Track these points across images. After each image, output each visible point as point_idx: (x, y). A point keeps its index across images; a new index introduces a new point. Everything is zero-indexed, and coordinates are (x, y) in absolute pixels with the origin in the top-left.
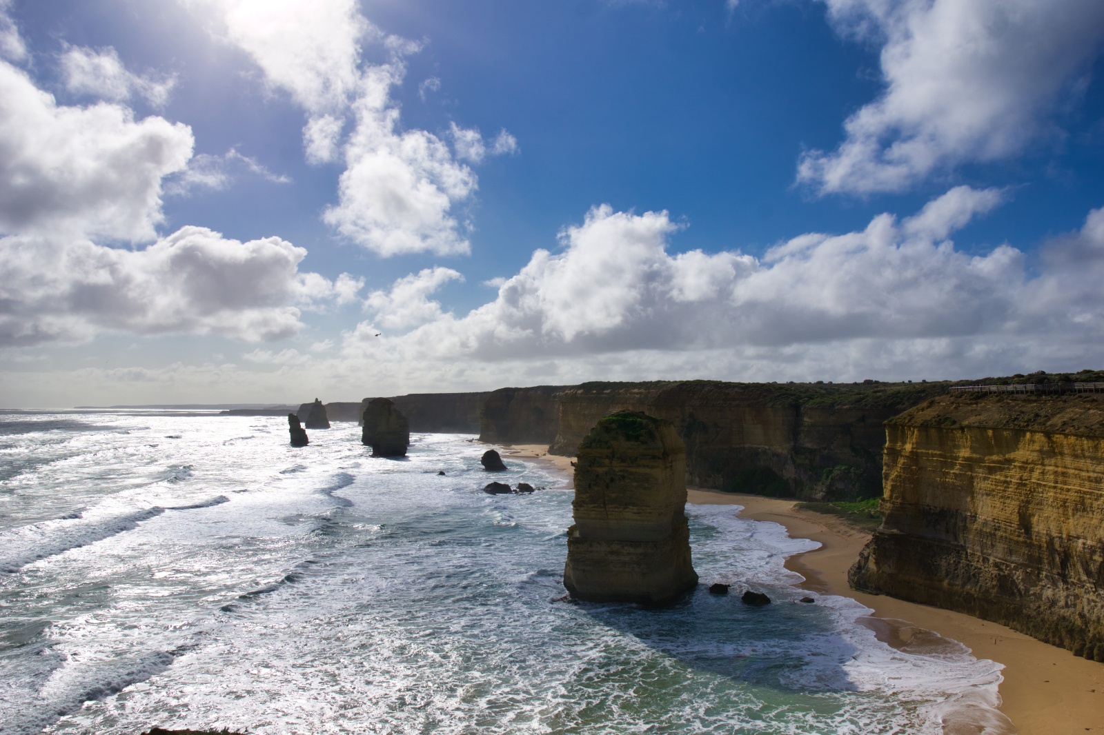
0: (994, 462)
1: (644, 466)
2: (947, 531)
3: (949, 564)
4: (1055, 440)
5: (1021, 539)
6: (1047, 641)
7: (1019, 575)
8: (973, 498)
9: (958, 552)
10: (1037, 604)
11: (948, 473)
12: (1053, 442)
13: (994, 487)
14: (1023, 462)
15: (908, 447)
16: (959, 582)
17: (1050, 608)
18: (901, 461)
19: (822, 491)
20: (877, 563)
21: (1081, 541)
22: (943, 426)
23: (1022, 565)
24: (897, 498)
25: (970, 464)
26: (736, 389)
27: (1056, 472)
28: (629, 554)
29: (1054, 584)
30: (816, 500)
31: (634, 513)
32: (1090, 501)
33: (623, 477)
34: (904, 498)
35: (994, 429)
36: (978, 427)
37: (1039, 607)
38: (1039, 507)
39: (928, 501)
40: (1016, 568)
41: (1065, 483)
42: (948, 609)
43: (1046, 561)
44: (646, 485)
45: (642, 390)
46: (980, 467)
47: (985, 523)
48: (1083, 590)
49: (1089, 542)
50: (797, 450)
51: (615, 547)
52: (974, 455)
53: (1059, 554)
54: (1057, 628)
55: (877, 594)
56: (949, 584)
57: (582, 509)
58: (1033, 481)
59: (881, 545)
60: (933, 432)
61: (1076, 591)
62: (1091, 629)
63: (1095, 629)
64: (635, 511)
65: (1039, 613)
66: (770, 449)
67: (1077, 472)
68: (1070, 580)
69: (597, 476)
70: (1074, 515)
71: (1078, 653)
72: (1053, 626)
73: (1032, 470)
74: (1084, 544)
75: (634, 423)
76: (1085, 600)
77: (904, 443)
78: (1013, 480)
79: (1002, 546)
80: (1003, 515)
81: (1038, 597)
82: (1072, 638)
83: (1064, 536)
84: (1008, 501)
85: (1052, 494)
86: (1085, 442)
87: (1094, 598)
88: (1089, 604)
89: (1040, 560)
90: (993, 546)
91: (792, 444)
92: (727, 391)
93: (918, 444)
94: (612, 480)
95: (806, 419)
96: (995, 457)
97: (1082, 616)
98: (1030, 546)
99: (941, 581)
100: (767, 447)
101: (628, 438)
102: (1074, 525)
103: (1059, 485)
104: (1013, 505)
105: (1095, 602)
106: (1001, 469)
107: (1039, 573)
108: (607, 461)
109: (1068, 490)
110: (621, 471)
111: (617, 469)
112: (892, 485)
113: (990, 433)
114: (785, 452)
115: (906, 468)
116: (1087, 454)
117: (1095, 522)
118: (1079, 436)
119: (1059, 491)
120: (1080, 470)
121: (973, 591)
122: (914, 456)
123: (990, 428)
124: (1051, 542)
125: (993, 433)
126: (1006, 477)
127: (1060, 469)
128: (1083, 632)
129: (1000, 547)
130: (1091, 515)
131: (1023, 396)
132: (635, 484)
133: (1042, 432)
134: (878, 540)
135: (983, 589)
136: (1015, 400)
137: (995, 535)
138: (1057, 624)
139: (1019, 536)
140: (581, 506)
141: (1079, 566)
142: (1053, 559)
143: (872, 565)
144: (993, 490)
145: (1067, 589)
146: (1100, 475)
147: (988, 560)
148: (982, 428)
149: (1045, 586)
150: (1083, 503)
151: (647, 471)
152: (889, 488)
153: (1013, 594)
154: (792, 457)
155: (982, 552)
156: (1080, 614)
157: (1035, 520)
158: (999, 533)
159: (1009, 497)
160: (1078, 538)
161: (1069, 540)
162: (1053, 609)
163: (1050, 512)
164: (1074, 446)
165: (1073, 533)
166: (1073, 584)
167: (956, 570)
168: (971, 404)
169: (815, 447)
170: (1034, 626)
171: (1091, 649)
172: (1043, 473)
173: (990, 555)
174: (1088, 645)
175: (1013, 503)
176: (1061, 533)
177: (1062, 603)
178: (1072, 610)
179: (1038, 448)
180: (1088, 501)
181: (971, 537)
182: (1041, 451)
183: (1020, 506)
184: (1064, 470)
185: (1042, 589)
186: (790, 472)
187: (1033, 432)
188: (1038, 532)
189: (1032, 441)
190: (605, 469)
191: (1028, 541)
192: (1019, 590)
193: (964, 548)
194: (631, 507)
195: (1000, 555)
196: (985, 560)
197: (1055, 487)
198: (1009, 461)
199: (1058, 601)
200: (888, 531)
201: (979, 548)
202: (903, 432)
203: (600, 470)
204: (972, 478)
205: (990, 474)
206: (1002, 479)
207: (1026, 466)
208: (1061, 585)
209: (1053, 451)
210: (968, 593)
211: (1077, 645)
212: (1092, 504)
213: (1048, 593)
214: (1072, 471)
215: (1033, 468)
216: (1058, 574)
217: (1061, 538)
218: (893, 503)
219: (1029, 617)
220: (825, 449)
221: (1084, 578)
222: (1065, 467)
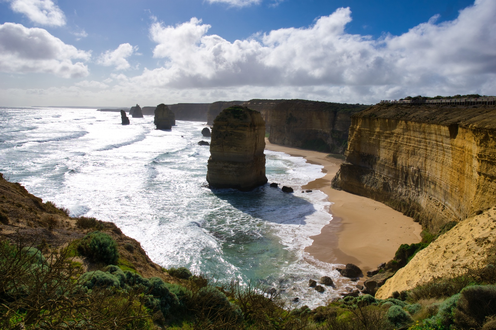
0: (387, 134)
1: (240, 130)
2: (369, 164)
3: (367, 178)
4: (408, 124)
5: (393, 167)
6: (396, 210)
7: (391, 182)
8: (379, 150)
9: (372, 173)
10: (396, 195)
11: (371, 138)
12: (407, 125)
13: (386, 145)
14: (397, 134)
15: (358, 127)
16: (370, 185)
17: (400, 196)
18: (355, 133)
19: (341, 150)
20: (341, 177)
21: (412, 168)
22: (371, 118)
23: (392, 178)
24: (352, 149)
25: (379, 135)
26: (311, 103)
27: (407, 138)
28: (232, 167)
29: (402, 186)
30: (339, 154)
31: (235, 150)
32: (417, 150)
33: (231, 134)
34: (354, 150)
35: (389, 119)
36: (383, 118)
37: (396, 196)
38: (400, 153)
39: (363, 151)
40: (390, 180)
41: (410, 143)
42: (364, 196)
43: (400, 176)
44: (241, 138)
45: (274, 103)
46: (383, 136)
47: (382, 161)
48: (411, 189)
49: (415, 168)
50: (333, 132)
51: (226, 164)
52: (381, 131)
53: (405, 174)
54: (400, 204)
55: (340, 190)
56: (366, 186)
57: (213, 147)
58: (400, 142)
59: (344, 170)
60: (367, 120)
61: (409, 189)
62: (411, 205)
63: (413, 204)
64: (235, 149)
65: (395, 198)
66: (322, 131)
67: (414, 138)
68: (407, 185)
69: (221, 133)
70: (411, 156)
71: (405, 214)
72: (399, 203)
73: (400, 137)
74: (413, 169)
75: (238, 111)
76: (411, 193)
77: (357, 125)
78: (393, 142)
79: (387, 170)
80: (388, 157)
81: (396, 191)
82: (404, 208)
83: (407, 166)
84: (390, 151)
85: (405, 148)
86: (417, 124)
87: (414, 192)
88: (412, 194)
89: (398, 176)
90: (384, 170)
91: (332, 128)
92: (307, 104)
93: (361, 126)
94: (226, 135)
95: (338, 118)
96: (388, 132)
97: (409, 199)
98: (396, 170)
99: (363, 185)
100: (321, 130)
101: (235, 117)
102: (410, 161)
103: (408, 144)
104: (392, 152)
105: (415, 193)
106: (390, 137)
107: (398, 182)
108: (225, 127)
109: (410, 146)
110: (231, 131)
111: (229, 131)
112: (350, 144)
113: (387, 120)
114: (329, 132)
115: (356, 136)
116: (417, 130)
117: (417, 159)
118: (415, 122)
119: (407, 146)
120: (415, 137)
121: (374, 189)
122: (360, 131)
123: (387, 119)
124: (402, 169)
125: (388, 121)
126: (391, 140)
127: (409, 137)
128: (408, 205)
129: (386, 170)
130: (416, 157)
131: (405, 106)
132: (236, 137)
133: (404, 120)
134: (343, 167)
135: (378, 188)
136: (402, 107)
137: (385, 165)
138: (400, 203)
139: (392, 166)
140: (213, 146)
141: (411, 178)
142: (403, 176)
143: (339, 178)
144: (386, 146)
145: (406, 188)
146: (421, 139)
147: (381, 176)
148: (384, 118)
149: (399, 187)
150: (414, 152)
151: (242, 132)
152: (349, 145)
153: (388, 190)
154: (331, 134)
155: (380, 173)
156: (409, 198)
157: (398, 159)
158: (386, 165)
159: (391, 149)
160: (411, 166)
161: (408, 167)
162: (400, 197)
163: (404, 156)
164: (414, 126)
165: (410, 164)
166: (409, 186)
167: (369, 180)
168: (386, 109)
169: (341, 130)
170: (393, 204)
171: (410, 212)
172: (403, 139)
173: (382, 174)
174: (409, 211)
175: (392, 151)
176: (406, 164)
177: (404, 194)
178: (407, 197)
179: (402, 127)
180: (416, 151)
181: (377, 166)
182: (403, 129)
183: (394, 153)
184: (410, 137)
185: (398, 188)
186: (330, 141)
187: (402, 120)
188: (399, 164)
189: (401, 125)
190: (224, 130)
191: (395, 168)
192: (390, 189)
193: (374, 171)
194: (234, 147)
195: (385, 174)
196: (380, 176)
197: (406, 145)
198: (393, 133)
199: (403, 193)
200: (347, 163)
201: (379, 171)
202: (357, 120)
203: (222, 131)
204: (379, 141)
205: (386, 139)
206: (389, 141)
207: (398, 136)
208: (404, 187)
209: (407, 129)
210: (372, 190)
211: (405, 211)
212: (417, 152)
213: (400, 190)
214: (412, 138)
215: (400, 136)
216: (404, 182)
217: (406, 166)
218: (350, 151)
219: (392, 200)
220: (345, 131)
221: (412, 183)
222: (411, 136)
